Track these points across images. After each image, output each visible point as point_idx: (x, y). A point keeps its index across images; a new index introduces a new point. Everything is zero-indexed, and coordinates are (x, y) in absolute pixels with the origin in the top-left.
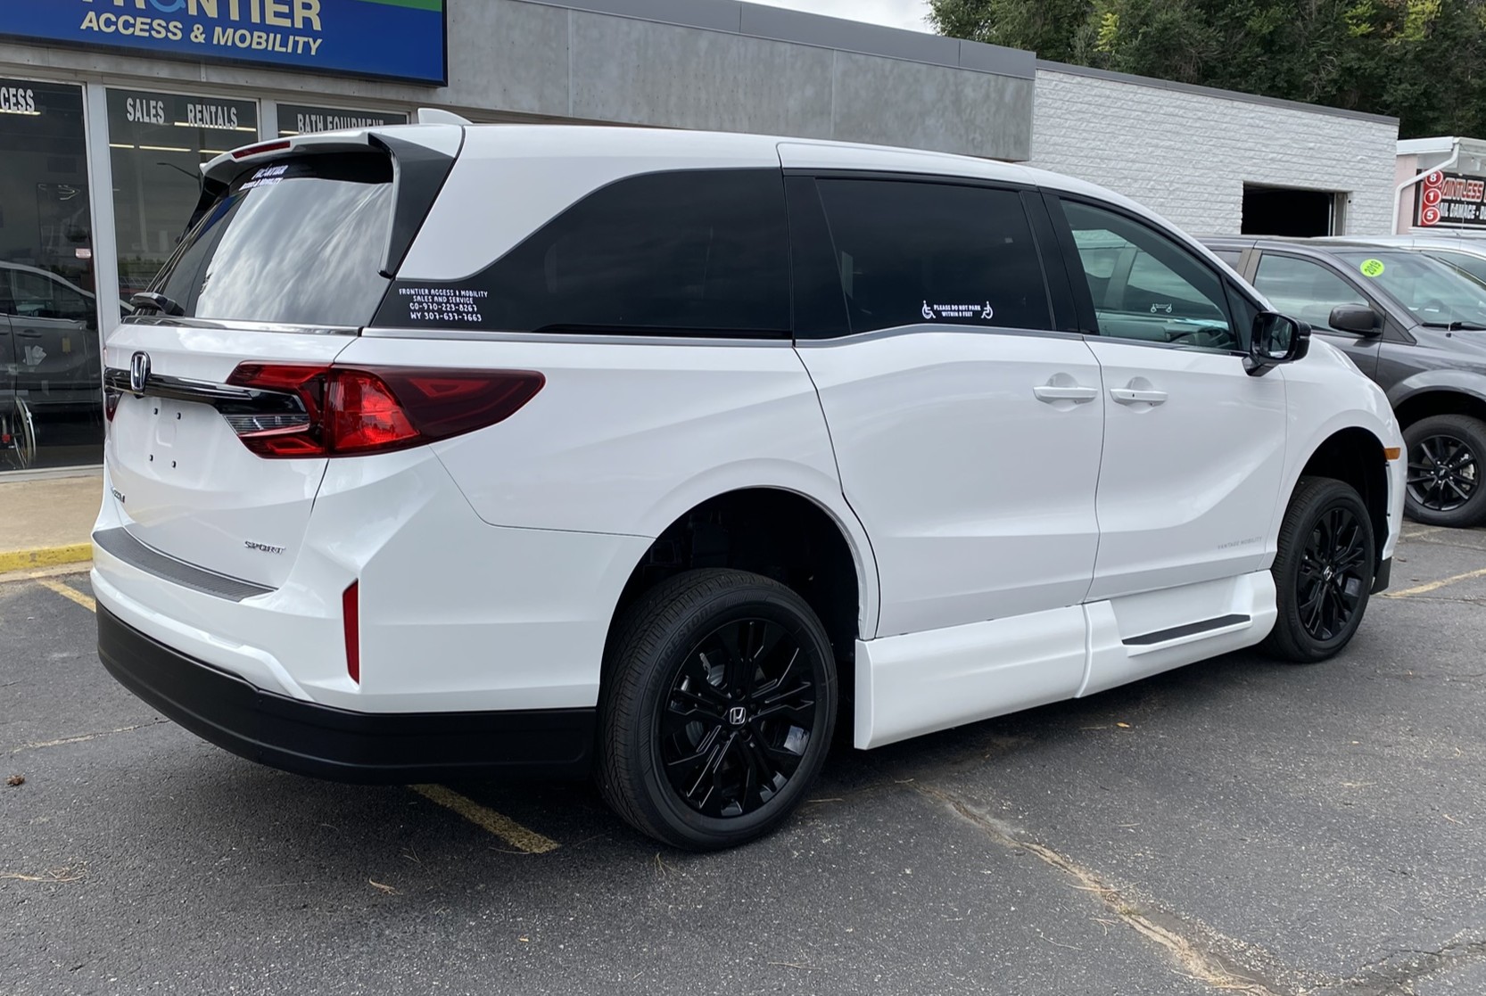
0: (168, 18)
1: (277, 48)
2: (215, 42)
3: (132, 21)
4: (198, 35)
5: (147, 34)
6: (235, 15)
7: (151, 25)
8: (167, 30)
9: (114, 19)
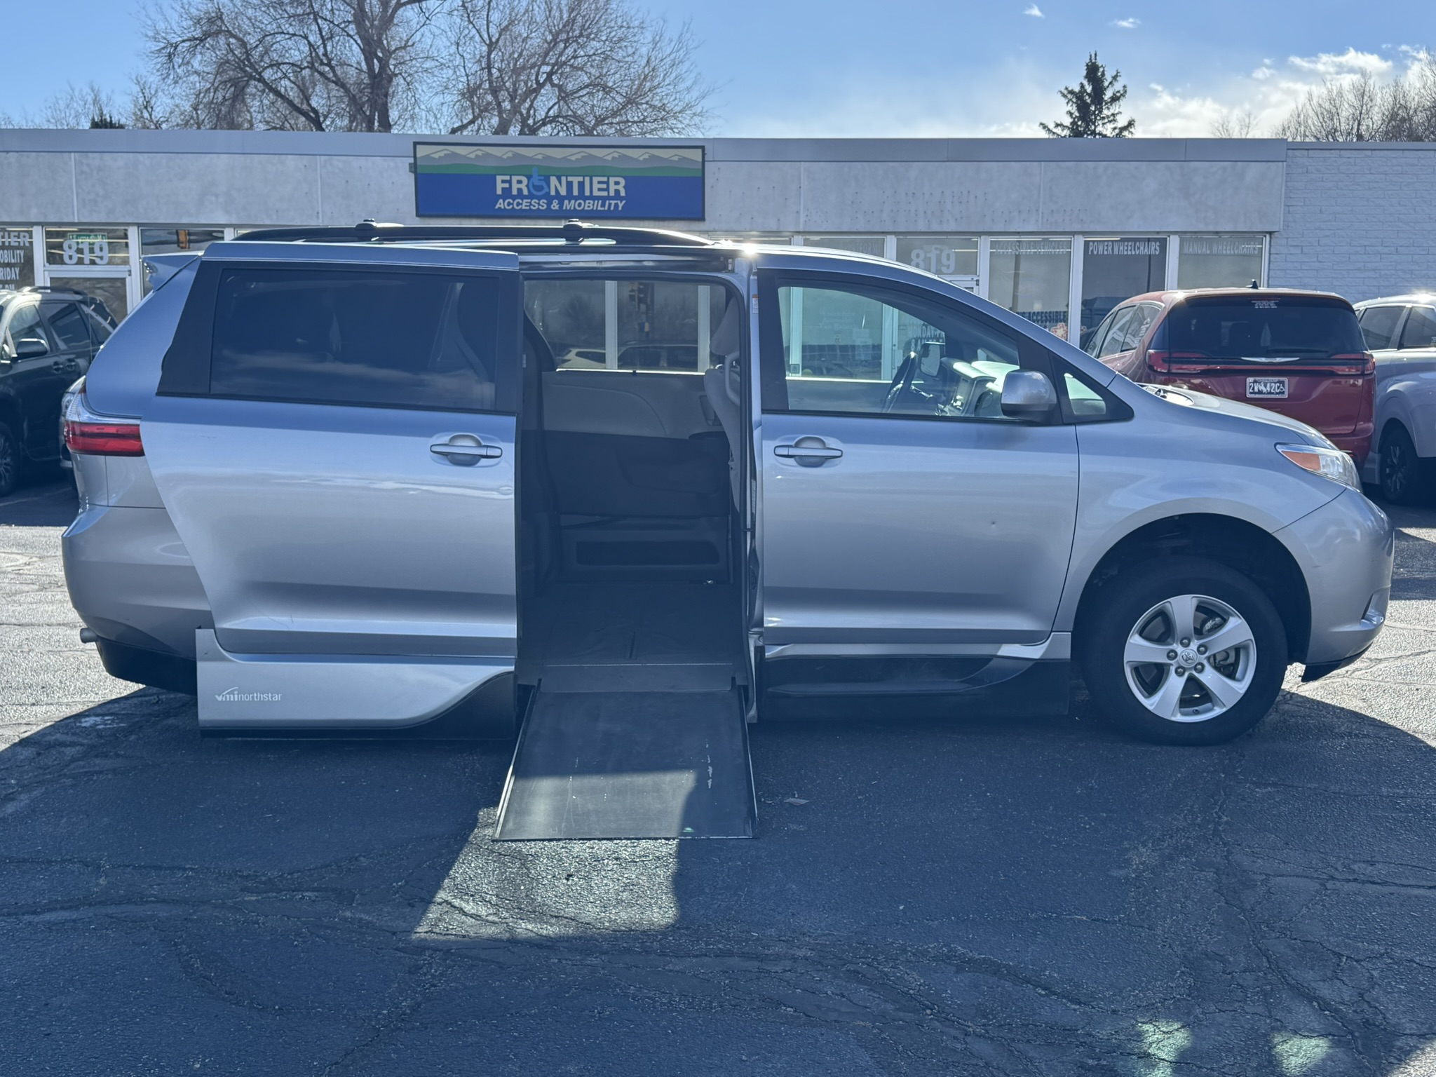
0: (539, 198)
1: (599, 208)
2: (564, 208)
3: (520, 201)
4: (555, 205)
5: (528, 208)
6: (576, 192)
7: (530, 203)
8: (539, 204)
9: (511, 201)
